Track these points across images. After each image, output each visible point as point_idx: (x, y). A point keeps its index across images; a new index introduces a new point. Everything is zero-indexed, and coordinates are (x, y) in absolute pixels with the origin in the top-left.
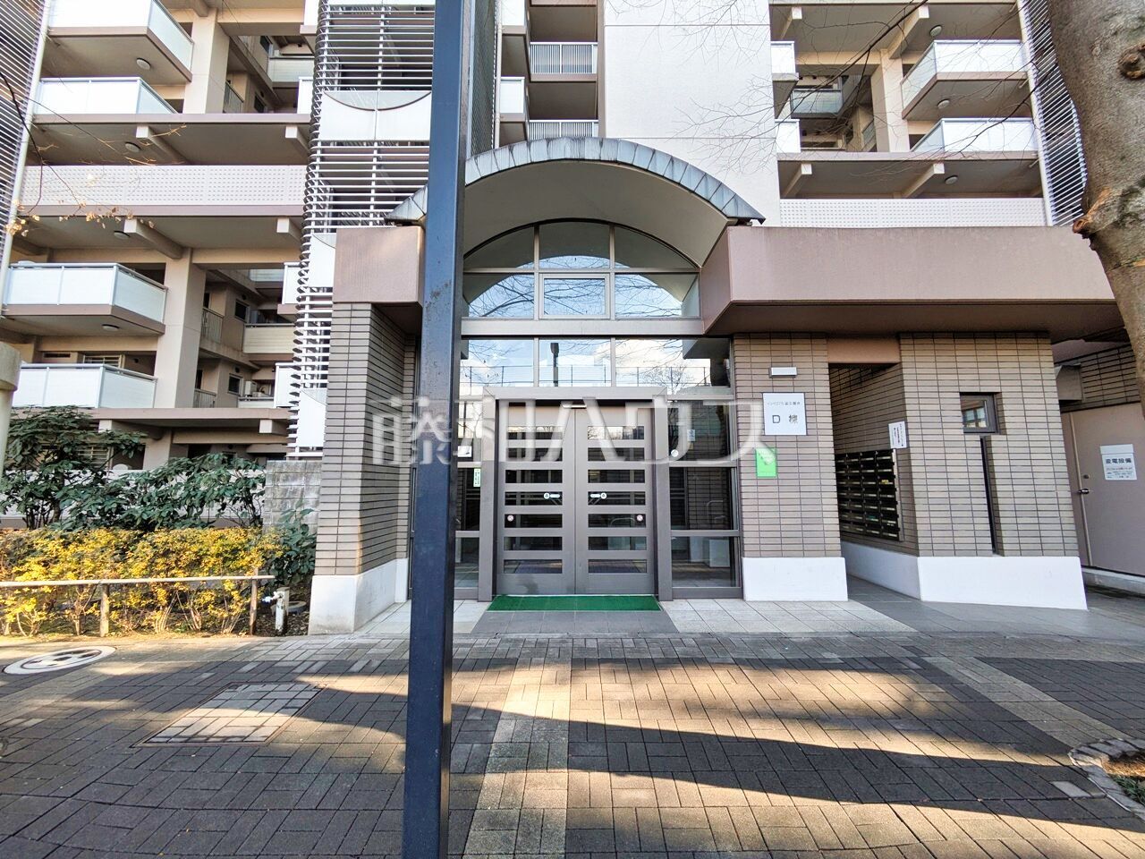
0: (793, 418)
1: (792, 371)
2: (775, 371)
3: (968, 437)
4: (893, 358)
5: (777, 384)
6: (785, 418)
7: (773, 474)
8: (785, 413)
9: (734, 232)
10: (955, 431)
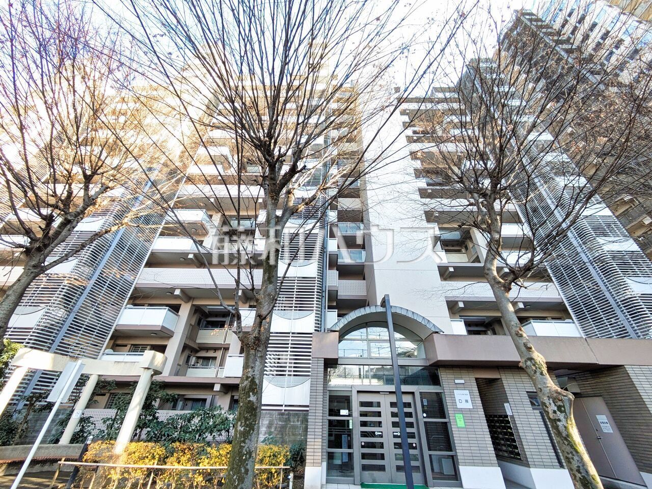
0: (467, 401)
1: (462, 381)
2: (457, 381)
3: (535, 411)
4: (499, 377)
5: (458, 386)
6: (464, 401)
7: (464, 426)
8: (464, 398)
9: (435, 335)
10: (529, 408)
